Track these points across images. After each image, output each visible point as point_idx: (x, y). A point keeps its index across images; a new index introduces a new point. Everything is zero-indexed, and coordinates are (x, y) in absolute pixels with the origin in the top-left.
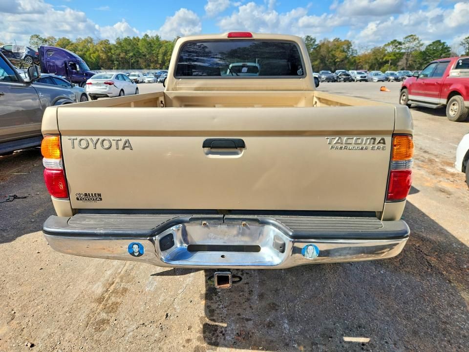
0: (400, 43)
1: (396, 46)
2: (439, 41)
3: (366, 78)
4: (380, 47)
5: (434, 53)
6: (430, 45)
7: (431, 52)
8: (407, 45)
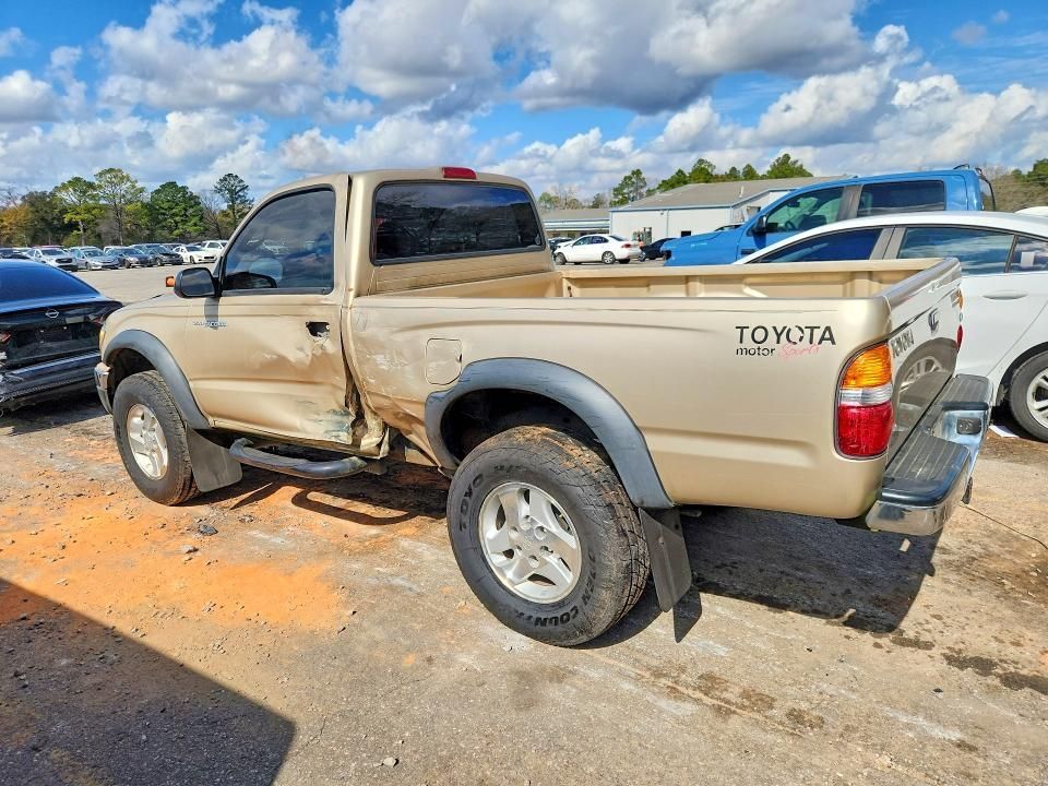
0: (91, 185)
1: (85, 192)
2: (173, 184)
3: (73, 263)
4: (44, 193)
5: (171, 209)
6: (157, 192)
7: (166, 205)
8: (108, 190)
